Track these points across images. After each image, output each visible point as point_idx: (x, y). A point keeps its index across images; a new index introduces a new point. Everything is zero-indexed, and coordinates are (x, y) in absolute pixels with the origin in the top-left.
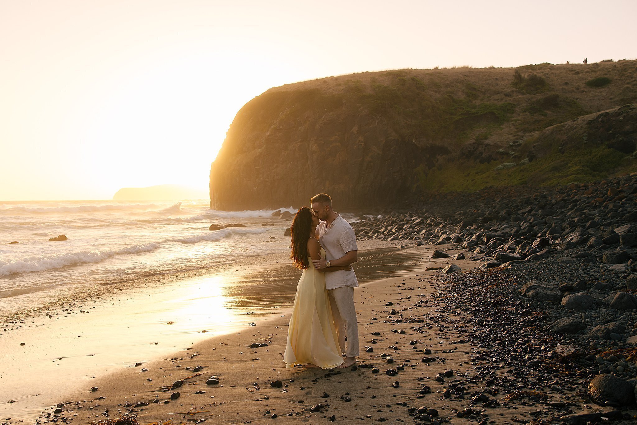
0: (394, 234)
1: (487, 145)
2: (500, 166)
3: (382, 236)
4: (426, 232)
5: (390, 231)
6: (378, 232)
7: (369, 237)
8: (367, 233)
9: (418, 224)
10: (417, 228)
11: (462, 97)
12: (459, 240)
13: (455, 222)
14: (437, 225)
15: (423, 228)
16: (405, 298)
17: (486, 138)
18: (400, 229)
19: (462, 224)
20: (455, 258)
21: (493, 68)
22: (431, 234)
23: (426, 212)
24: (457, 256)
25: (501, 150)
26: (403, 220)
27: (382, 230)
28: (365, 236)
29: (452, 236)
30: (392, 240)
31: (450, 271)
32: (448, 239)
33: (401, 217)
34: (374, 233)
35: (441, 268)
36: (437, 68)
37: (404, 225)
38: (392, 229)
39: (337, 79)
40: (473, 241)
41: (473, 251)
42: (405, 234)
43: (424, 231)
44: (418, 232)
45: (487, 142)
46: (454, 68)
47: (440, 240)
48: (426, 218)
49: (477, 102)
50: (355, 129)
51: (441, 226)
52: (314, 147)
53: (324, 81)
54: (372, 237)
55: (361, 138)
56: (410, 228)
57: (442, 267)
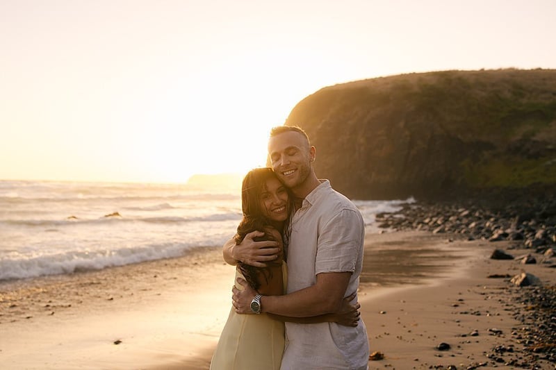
0: (439, 225)
1: (534, 142)
2: (549, 163)
3: (426, 227)
4: (476, 225)
5: (435, 222)
6: (423, 223)
7: (412, 228)
8: (411, 223)
9: (466, 216)
10: (465, 221)
11: (507, 95)
12: (519, 237)
13: (508, 216)
14: (488, 218)
15: (471, 222)
16: (469, 335)
17: (533, 135)
18: (446, 220)
19: (517, 218)
20: (524, 261)
21: (540, 69)
22: (482, 228)
23: (473, 204)
24: (526, 259)
25: (550, 147)
26: (448, 212)
27: (427, 221)
28: (408, 226)
29: (508, 231)
30: (439, 232)
31: (526, 282)
32: (505, 235)
33: (447, 208)
34: (419, 223)
35: (508, 276)
36: (483, 70)
37: (449, 217)
38: (437, 220)
39: (385, 79)
40: (538, 239)
41: (544, 253)
42: (453, 227)
43: (473, 225)
44: (467, 225)
45: (534, 138)
46: (500, 70)
47: (495, 236)
48: (474, 211)
49: (524, 101)
50: (402, 124)
51: (492, 219)
52: (362, 140)
53: (374, 80)
54: (416, 227)
55: (407, 133)
56: (458, 219)
57: (510, 274)
